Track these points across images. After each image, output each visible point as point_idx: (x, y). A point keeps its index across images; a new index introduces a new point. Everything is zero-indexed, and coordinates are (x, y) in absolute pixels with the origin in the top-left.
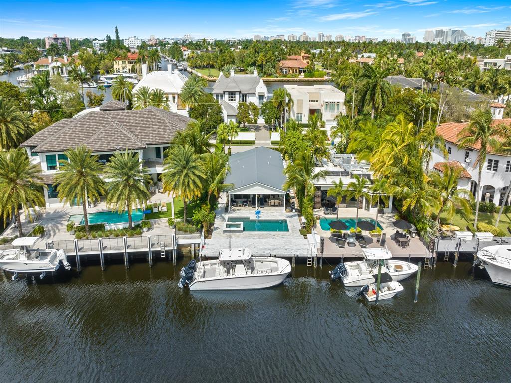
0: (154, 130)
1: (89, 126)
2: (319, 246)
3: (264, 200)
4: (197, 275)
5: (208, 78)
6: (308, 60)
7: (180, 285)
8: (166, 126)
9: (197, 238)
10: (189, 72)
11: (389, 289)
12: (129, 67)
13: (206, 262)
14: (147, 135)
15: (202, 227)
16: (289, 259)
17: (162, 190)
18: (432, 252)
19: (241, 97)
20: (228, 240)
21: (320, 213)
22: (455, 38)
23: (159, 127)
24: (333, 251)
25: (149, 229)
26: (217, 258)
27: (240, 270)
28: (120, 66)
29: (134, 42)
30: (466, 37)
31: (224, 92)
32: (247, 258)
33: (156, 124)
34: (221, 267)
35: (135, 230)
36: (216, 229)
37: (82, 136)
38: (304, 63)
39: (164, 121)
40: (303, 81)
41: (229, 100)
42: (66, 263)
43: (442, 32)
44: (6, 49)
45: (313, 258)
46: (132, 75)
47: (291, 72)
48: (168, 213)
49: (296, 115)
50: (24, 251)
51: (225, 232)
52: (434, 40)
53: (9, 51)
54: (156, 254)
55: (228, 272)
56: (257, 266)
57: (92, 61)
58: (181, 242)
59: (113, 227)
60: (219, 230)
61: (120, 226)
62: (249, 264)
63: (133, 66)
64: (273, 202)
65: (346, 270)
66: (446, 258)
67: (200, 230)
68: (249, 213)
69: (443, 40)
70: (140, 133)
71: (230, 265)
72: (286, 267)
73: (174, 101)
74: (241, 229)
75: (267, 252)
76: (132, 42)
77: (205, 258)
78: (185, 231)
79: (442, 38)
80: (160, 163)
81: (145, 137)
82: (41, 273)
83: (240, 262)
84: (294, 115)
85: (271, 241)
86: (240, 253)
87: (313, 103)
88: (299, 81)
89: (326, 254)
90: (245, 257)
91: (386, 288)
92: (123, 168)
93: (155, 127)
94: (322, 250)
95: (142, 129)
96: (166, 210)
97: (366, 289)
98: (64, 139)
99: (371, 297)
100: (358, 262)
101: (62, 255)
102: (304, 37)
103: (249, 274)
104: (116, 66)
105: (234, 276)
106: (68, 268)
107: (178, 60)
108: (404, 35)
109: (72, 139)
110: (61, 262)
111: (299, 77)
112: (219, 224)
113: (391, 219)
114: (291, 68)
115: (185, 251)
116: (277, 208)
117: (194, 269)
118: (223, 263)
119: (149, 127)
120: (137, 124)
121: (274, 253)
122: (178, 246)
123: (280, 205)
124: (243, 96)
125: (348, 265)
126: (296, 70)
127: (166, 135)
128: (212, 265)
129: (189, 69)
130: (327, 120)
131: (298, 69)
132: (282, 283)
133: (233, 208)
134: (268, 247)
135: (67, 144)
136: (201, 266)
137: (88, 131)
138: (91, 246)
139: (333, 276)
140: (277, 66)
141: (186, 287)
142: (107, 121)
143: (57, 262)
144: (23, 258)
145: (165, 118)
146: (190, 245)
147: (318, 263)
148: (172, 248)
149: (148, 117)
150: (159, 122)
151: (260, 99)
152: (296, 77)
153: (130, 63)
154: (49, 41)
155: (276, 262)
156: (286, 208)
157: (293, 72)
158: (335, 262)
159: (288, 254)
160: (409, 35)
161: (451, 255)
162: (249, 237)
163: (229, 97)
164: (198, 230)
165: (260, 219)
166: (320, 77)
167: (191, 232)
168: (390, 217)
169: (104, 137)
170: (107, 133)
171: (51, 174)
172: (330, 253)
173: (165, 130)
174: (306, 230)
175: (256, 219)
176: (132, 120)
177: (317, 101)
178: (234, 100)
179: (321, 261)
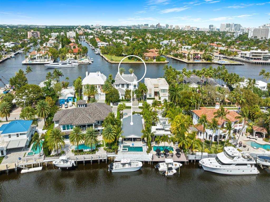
0: (97, 115)
1: (75, 114)
2: (152, 157)
3: (135, 139)
4: (114, 167)
5: (111, 61)
6: (158, 52)
7: (109, 171)
8: (101, 113)
9: (113, 154)
10: (101, 56)
11: (172, 172)
12: (74, 56)
13: (116, 163)
14: (95, 117)
15: (115, 151)
16: (142, 162)
17: (100, 135)
18: (187, 160)
19: (127, 86)
20: (123, 155)
21: (154, 144)
22: (236, 28)
23: (99, 114)
24: (156, 159)
25: (98, 151)
26: (120, 161)
27: (127, 166)
28: (69, 55)
29: (72, 34)
30: (241, 27)
31: (120, 84)
32: (129, 162)
33: (98, 113)
34: (121, 165)
35: (93, 151)
36: (119, 150)
37: (74, 118)
38: (156, 54)
39: (101, 111)
40: (155, 63)
41: (122, 87)
42: (74, 164)
43: (230, 24)
44: (12, 42)
45: (150, 162)
46: (75, 61)
47: (150, 58)
48: (103, 145)
49: (149, 94)
50: (63, 161)
51: (122, 152)
52: (225, 29)
53: (13, 44)
54: (101, 160)
55: (123, 166)
56: (132, 164)
57: (56, 53)
58: (108, 156)
59: (86, 151)
60: (120, 151)
61: (88, 150)
62: (130, 164)
63: (75, 56)
64: (138, 140)
65: (159, 166)
66: (192, 161)
67: (114, 152)
68: (129, 144)
69: (230, 29)
70: (93, 116)
71: (124, 164)
72: (140, 165)
73: (99, 88)
74: (127, 151)
75: (135, 160)
76: (71, 34)
77: (116, 162)
78: (109, 152)
79: (230, 28)
80: (99, 126)
81: (95, 118)
82: (67, 167)
83: (127, 163)
84: (148, 95)
85: (137, 155)
86: (127, 160)
87: (156, 88)
88: (153, 63)
89: (154, 160)
90: (128, 162)
91: (171, 172)
92: (90, 134)
93: (98, 114)
94: (153, 159)
95: (94, 115)
96: (102, 144)
97: (165, 172)
98: (68, 120)
99: (166, 175)
100: (164, 163)
101: (73, 162)
102: (158, 26)
103: (130, 167)
104: (67, 56)
105: (125, 168)
106: (75, 165)
107: (95, 47)
108: (210, 26)
109: (71, 120)
110: (73, 164)
111: (153, 61)
112: (120, 148)
113: (177, 147)
114: (150, 57)
115: (109, 159)
116: (139, 142)
117: (113, 165)
118: (122, 164)
119: (96, 114)
120: (92, 112)
121: (138, 160)
122: (108, 157)
123: (140, 141)
124: (127, 85)
125: (160, 164)
126: (152, 58)
127: (102, 117)
128: (118, 164)
129: (101, 54)
130: (162, 97)
131: (153, 57)
132: (140, 169)
133: (124, 142)
134: (136, 157)
135: (69, 122)
136: (115, 164)
137: (75, 116)
138: (81, 158)
139: (155, 168)
140: (143, 56)
141: (111, 171)
142: (81, 112)
143: (72, 164)
144: (62, 163)
145: (101, 110)
146: (111, 157)
147: (151, 163)
148: (106, 158)
149: (95, 110)
150: (99, 112)
151: (134, 87)
152: (152, 61)
153: (74, 54)
154: (30, 34)
155: (138, 163)
156: (142, 142)
157: (151, 59)
158: (157, 163)
159: (142, 160)
160: (212, 26)
161: (193, 160)
162: (130, 154)
163: (122, 86)
164: (113, 152)
165: (134, 146)
166: (163, 61)
167: (111, 152)
168: (177, 146)
169: (81, 119)
170: (82, 117)
171: (64, 132)
172: (155, 160)
173: (101, 115)
174: (148, 151)
175: (132, 146)
176: (90, 111)
177: (158, 87)
178: (124, 87)
179: (152, 162)
